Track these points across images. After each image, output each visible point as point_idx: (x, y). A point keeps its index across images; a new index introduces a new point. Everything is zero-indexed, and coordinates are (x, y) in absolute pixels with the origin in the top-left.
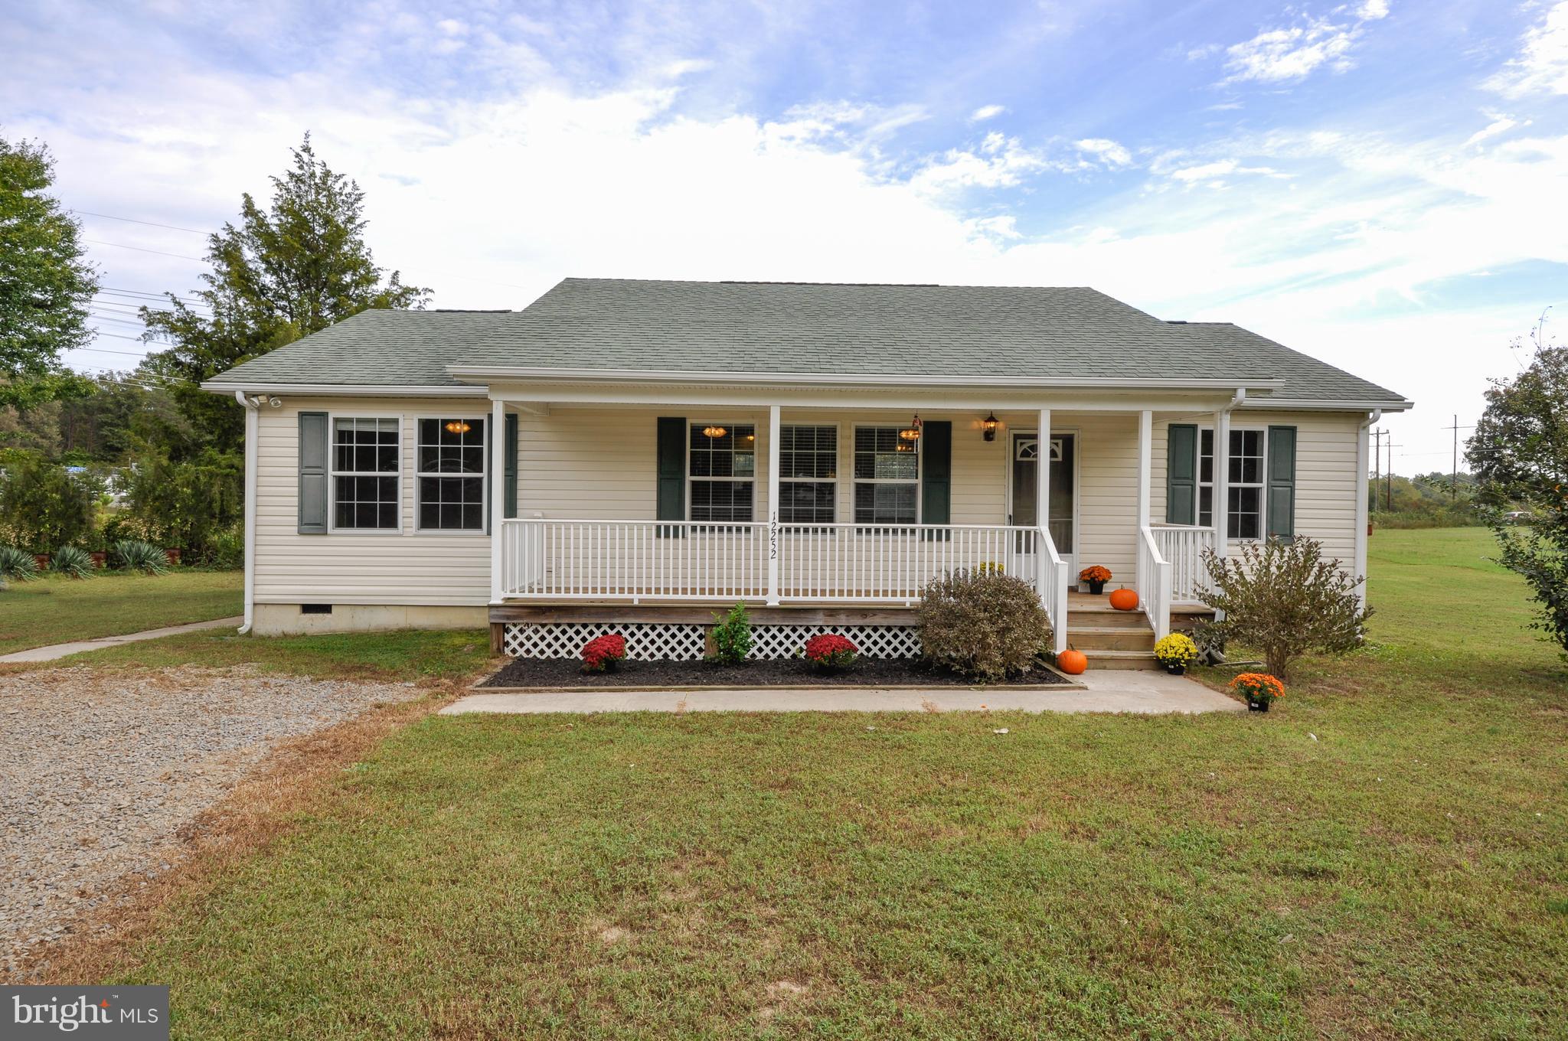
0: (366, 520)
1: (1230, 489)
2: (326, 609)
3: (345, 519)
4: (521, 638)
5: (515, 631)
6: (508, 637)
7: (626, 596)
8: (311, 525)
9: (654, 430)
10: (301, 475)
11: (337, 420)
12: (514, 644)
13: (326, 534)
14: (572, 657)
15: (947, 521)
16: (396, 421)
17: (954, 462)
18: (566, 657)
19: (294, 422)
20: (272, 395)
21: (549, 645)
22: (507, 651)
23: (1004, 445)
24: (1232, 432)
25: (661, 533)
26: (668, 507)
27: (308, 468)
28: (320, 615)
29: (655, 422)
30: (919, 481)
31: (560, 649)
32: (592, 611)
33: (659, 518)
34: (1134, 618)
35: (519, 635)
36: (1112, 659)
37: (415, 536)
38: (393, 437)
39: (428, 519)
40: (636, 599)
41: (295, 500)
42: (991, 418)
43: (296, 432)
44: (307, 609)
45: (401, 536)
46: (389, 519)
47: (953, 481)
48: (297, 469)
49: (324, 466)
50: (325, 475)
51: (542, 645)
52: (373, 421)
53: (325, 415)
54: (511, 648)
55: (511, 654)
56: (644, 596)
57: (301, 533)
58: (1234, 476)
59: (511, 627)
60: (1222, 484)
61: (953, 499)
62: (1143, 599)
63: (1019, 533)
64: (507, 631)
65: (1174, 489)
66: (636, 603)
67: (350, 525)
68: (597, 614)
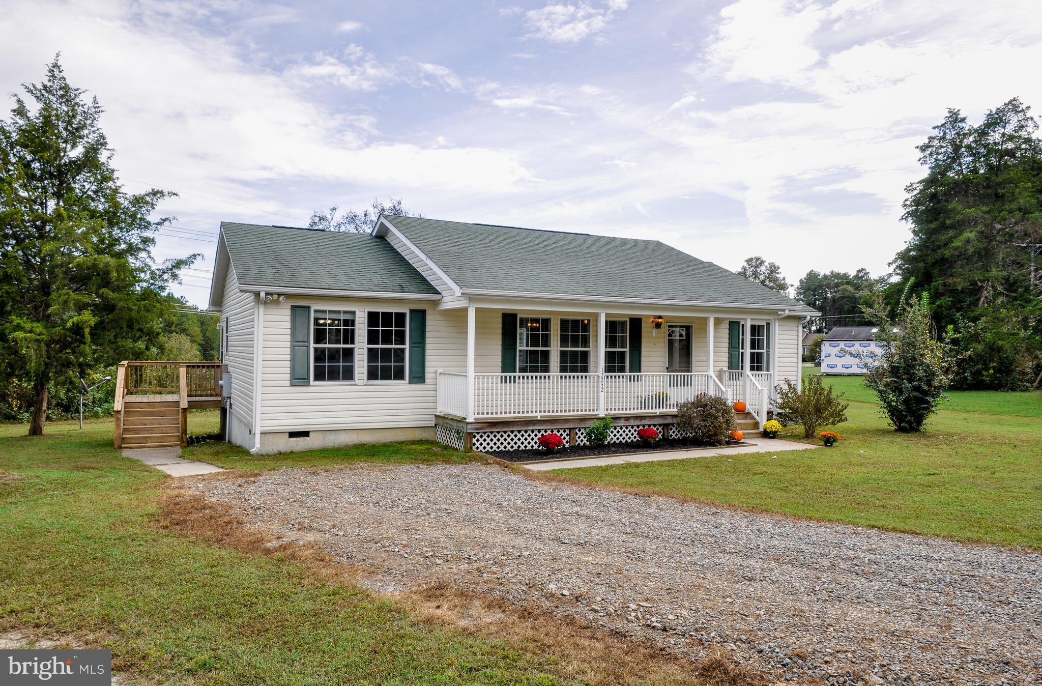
0: (334, 375)
1: (751, 353)
2: (305, 434)
3: (320, 375)
4: (481, 440)
5: (478, 437)
6: (474, 440)
7: (534, 414)
8: (298, 379)
9: (500, 320)
10: (293, 347)
11: (315, 311)
12: (478, 444)
13: (308, 385)
14: (507, 450)
15: (640, 372)
16: (354, 313)
17: (643, 340)
18: (504, 449)
19: (288, 312)
20: (279, 295)
21: (495, 444)
22: (474, 448)
23: (664, 330)
24: (752, 326)
25: (505, 380)
26: (508, 365)
27: (296, 342)
28: (302, 439)
29: (501, 315)
30: (627, 350)
31: (500, 446)
32: (519, 423)
33: (503, 372)
34: (744, 415)
35: (480, 439)
36: (747, 434)
37: (365, 385)
38: (353, 323)
39: (372, 375)
40: (539, 416)
41: (288, 364)
42: (660, 317)
43: (288, 318)
44: (293, 435)
45: (356, 385)
46: (348, 375)
47: (643, 349)
48: (289, 343)
49: (308, 341)
50: (308, 347)
51: (492, 444)
52: (339, 312)
53: (308, 308)
54: (476, 446)
55: (476, 450)
56: (543, 414)
57: (292, 385)
58: (753, 347)
59: (476, 435)
60: (748, 351)
61: (643, 359)
62: (748, 406)
63: (670, 376)
64: (475, 437)
65: (731, 353)
66: (539, 418)
67: (323, 379)
68: (521, 425)
